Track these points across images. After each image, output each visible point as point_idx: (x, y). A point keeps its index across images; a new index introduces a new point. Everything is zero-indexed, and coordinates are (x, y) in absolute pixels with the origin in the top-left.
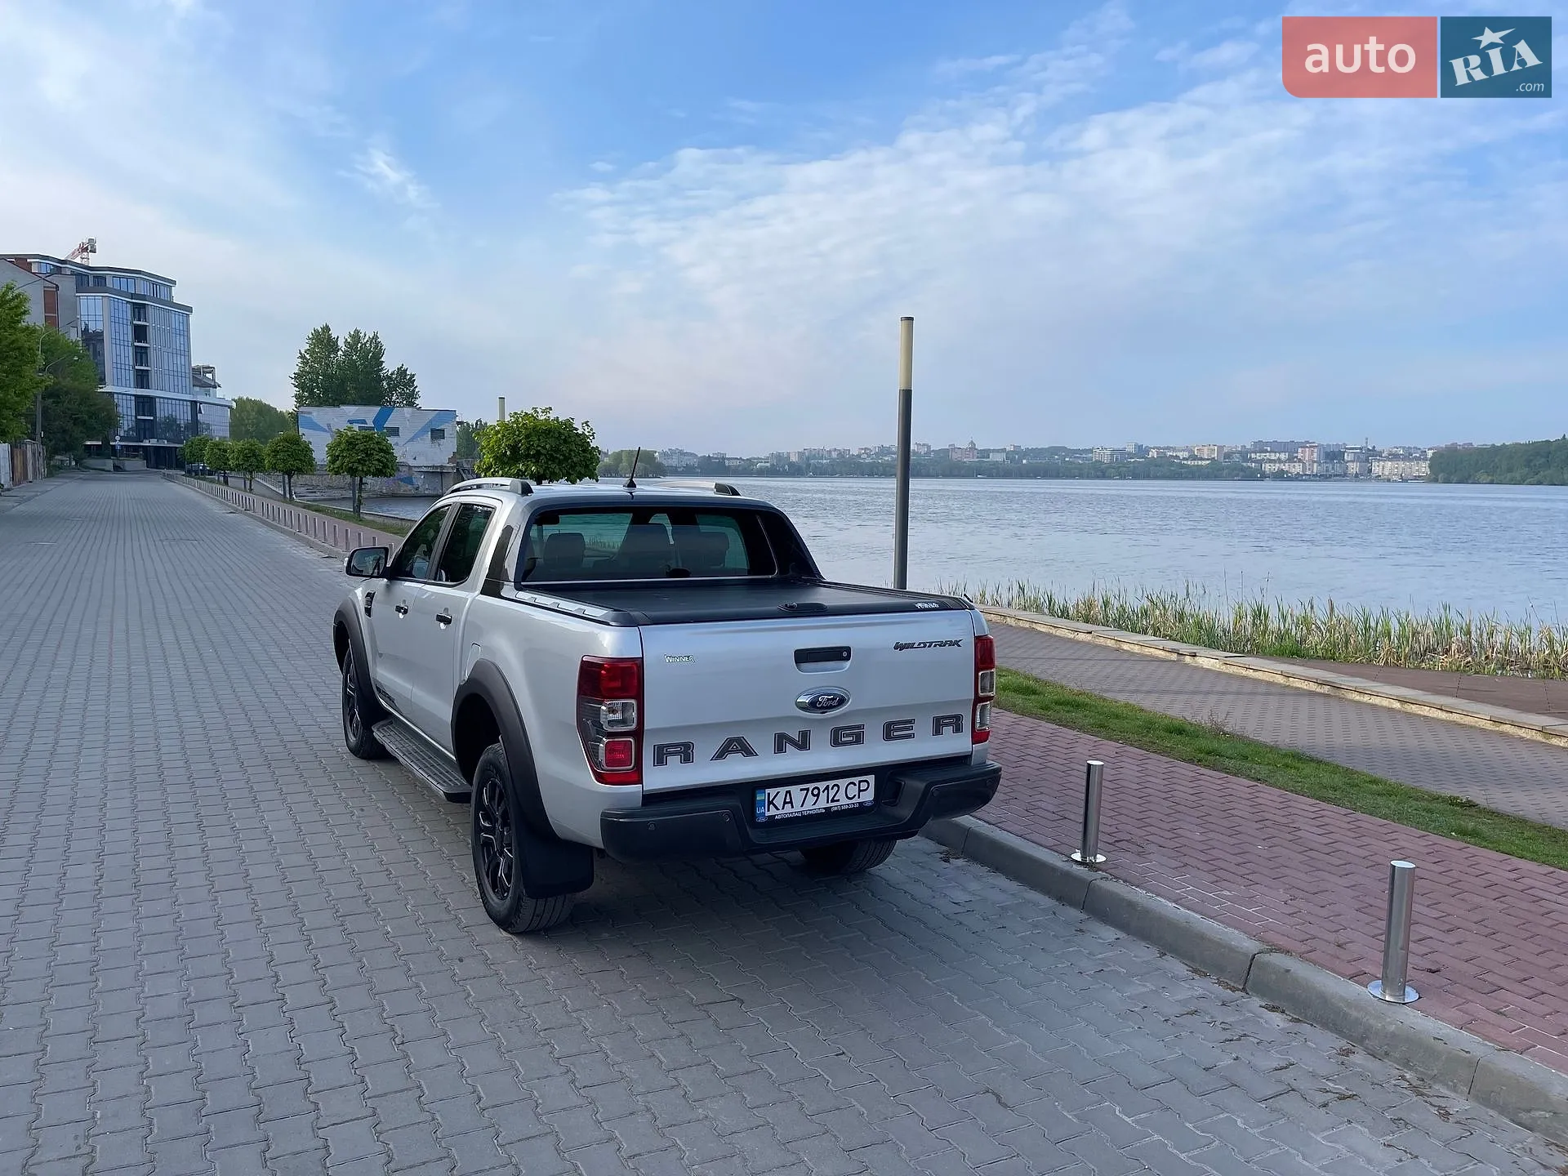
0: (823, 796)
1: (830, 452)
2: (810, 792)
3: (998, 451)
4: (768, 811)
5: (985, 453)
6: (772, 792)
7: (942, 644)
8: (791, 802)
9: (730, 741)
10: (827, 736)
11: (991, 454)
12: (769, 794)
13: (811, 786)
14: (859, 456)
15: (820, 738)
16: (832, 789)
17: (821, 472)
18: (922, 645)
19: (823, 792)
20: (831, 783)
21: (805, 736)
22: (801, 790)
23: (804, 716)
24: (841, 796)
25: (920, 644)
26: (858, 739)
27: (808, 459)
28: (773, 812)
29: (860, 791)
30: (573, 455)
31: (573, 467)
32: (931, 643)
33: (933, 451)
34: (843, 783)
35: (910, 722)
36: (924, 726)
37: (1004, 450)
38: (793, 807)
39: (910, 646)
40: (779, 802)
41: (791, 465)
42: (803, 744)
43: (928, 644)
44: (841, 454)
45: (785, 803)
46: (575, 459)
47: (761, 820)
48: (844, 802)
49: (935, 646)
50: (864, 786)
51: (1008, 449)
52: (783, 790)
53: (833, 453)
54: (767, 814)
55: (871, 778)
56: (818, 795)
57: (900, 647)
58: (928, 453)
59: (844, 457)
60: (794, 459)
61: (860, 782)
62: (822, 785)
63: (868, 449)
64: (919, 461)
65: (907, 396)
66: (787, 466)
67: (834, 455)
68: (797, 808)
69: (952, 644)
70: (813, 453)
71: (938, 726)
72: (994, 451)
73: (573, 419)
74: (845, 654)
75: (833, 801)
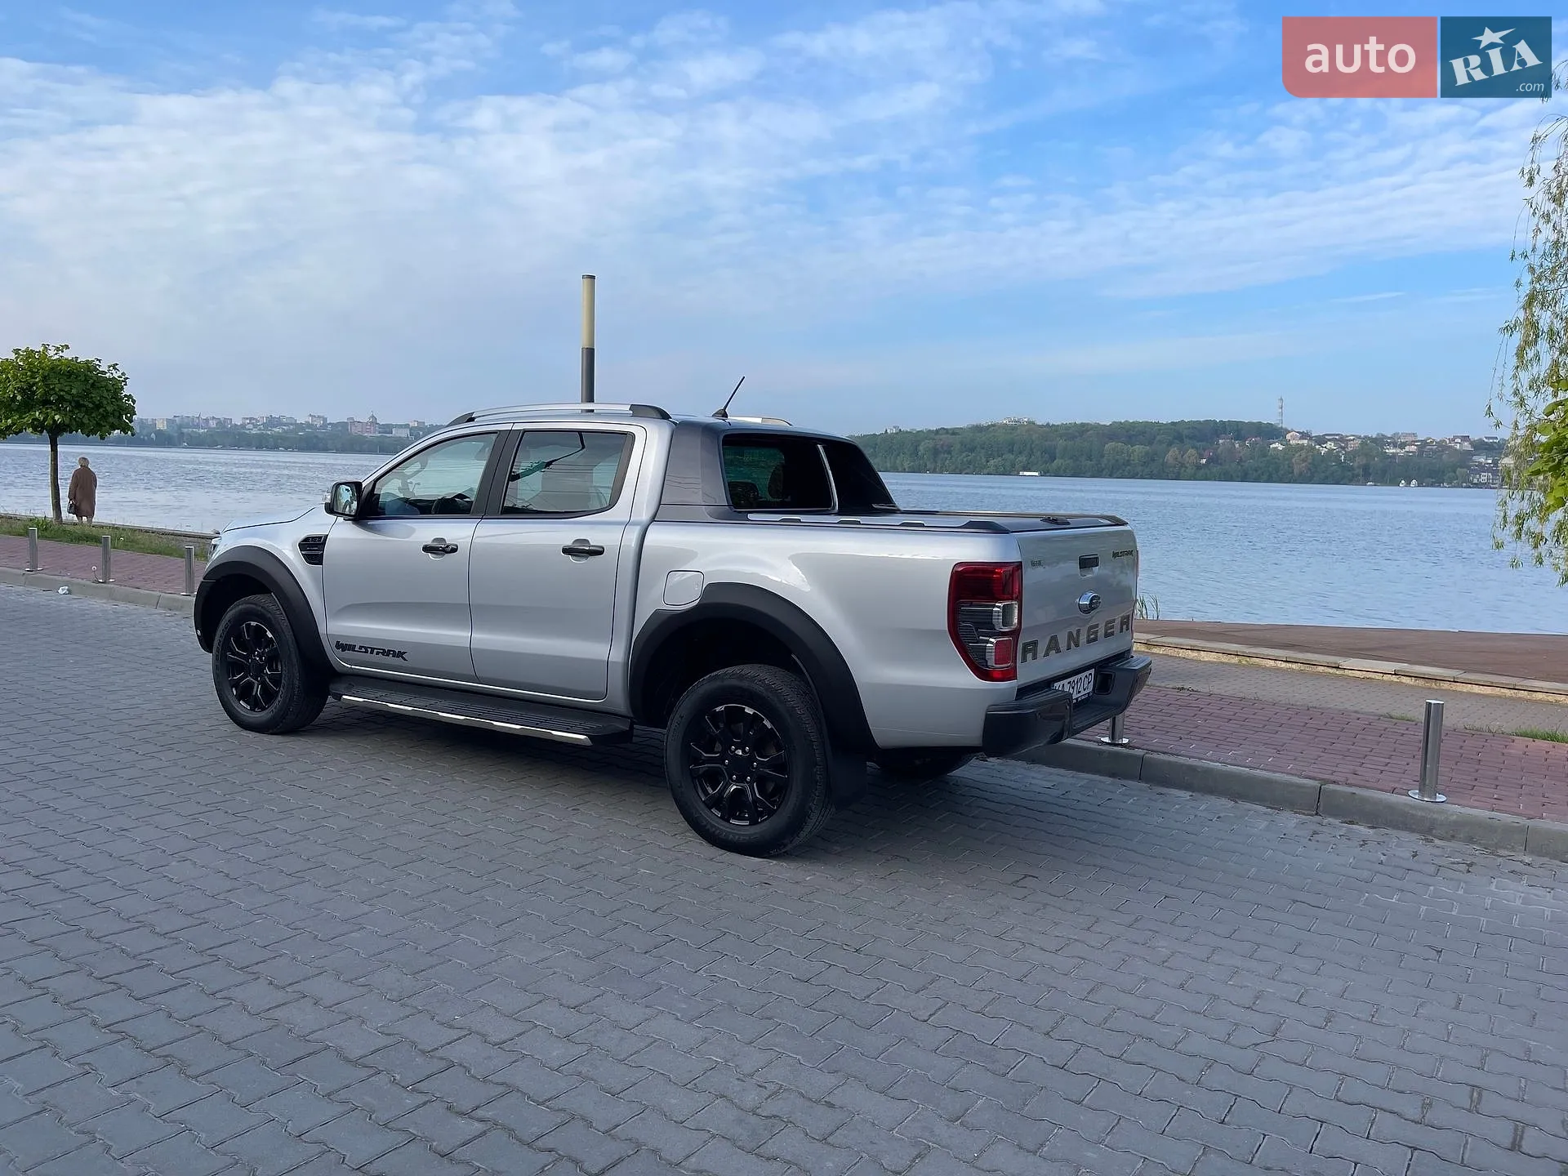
1: (207, 420)
3: (401, 426)
5: (388, 428)
11: (394, 430)
14: (243, 426)
17: (197, 442)
23: (1081, 616)
27: (180, 427)
30: (105, 402)
31: (105, 417)
33: (330, 424)
37: (407, 426)
41: (159, 433)
44: (221, 423)
46: (109, 408)
51: (411, 424)
53: (211, 422)
58: (324, 426)
59: (225, 427)
60: (161, 426)
63: (254, 419)
64: (316, 434)
65: (590, 354)
66: (153, 434)
67: (213, 424)
70: (186, 420)
72: (397, 426)
73: (100, 361)
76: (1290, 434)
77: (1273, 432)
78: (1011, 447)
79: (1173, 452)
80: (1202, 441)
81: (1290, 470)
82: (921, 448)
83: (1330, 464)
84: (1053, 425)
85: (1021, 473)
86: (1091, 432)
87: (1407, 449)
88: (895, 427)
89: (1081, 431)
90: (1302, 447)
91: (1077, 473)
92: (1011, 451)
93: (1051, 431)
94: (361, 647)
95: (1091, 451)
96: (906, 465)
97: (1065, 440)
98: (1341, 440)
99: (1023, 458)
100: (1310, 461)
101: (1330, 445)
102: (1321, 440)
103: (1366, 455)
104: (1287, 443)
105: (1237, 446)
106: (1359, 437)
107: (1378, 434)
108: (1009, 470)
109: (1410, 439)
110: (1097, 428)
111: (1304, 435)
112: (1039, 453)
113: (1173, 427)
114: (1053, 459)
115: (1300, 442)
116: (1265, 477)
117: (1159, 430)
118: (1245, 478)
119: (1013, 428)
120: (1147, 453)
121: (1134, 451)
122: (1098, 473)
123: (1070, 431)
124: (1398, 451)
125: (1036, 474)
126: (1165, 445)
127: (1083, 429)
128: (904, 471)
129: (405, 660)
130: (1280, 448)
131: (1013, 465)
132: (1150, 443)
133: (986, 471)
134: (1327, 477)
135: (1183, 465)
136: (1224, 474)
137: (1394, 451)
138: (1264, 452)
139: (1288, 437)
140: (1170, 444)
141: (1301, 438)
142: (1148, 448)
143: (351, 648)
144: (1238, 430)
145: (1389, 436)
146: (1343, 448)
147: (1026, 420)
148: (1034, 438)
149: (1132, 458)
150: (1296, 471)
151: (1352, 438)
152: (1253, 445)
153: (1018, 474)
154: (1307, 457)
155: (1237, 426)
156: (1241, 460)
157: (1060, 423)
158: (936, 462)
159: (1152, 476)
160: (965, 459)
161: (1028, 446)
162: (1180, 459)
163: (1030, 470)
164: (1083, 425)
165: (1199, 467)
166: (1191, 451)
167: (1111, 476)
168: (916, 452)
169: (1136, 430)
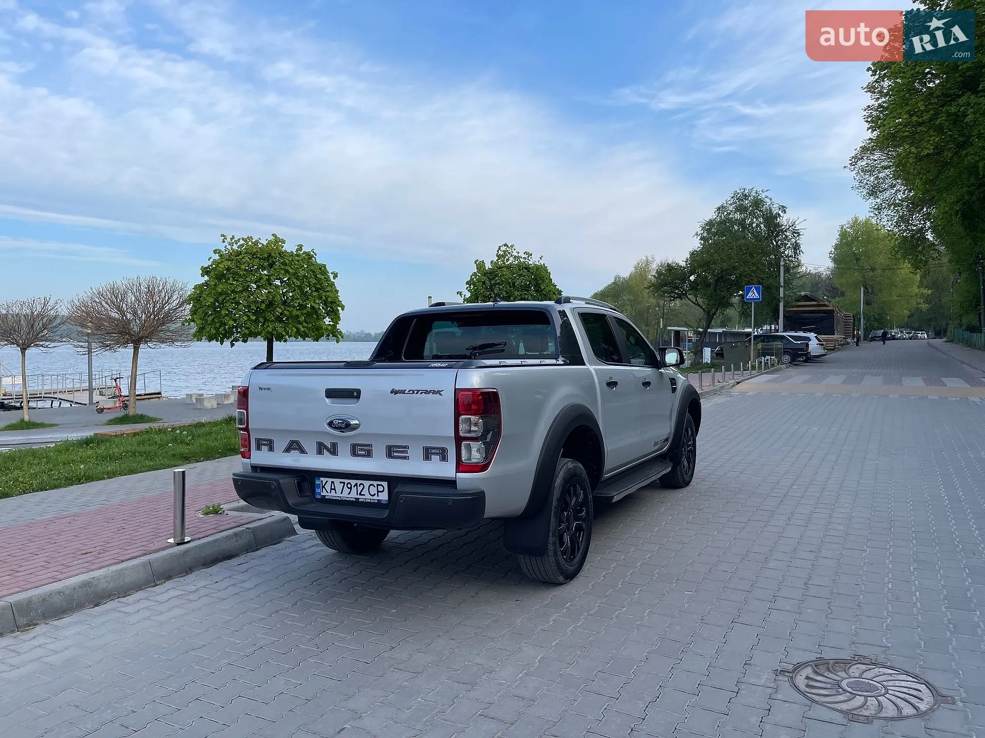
0: (354, 489)
2: (346, 485)
4: (322, 492)
6: (324, 480)
7: (427, 392)
8: (334, 489)
9: (292, 442)
10: (348, 449)
12: (322, 481)
13: (346, 481)
15: (344, 448)
16: (360, 486)
18: (411, 392)
19: (354, 487)
20: (359, 482)
21: (334, 445)
22: (340, 482)
23: (334, 434)
24: (365, 492)
25: (409, 391)
26: (369, 454)
28: (324, 493)
29: (378, 492)
32: (418, 391)
34: (367, 483)
35: (405, 447)
36: (415, 453)
38: (336, 493)
39: (403, 392)
40: (328, 487)
42: (333, 451)
43: (416, 392)
45: (331, 489)
47: (318, 497)
48: (368, 496)
49: (421, 393)
50: (380, 489)
52: (330, 480)
54: (322, 494)
55: (385, 484)
56: (351, 488)
57: (394, 392)
61: (378, 485)
62: (353, 482)
68: (339, 494)
69: (434, 392)
71: (428, 454)
74: (355, 394)
75: (360, 494)
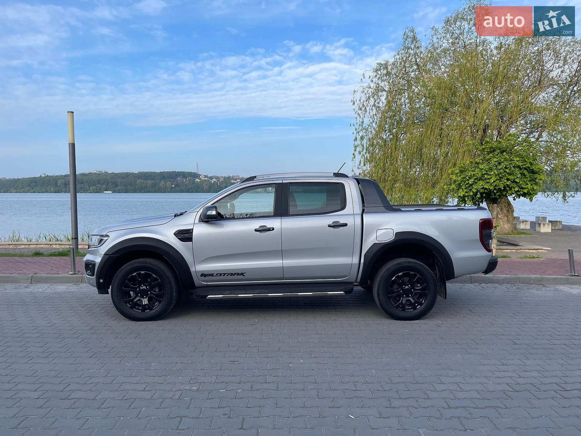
65: (73, 146)
76: (201, 176)
77: (196, 175)
78: (99, 182)
79: (162, 182)
80: (172, 179)
81: (203, 188)
82: (59, 182)
83: (215, 186)
84: (115, 173)
85: (104, 192)
86: (131, 176)
87: (237, 180)
88: (44, 174)
89: (126, 176)
90: (205, 180)
91: (127, 191)
92: (99, 183)
93: (115, 175)
94: (217, 274)
95: (131, 182)
96: (52, 190)
97: (121, 179)
98: (217, 178)
99: (104, 186)
100: (208, 185)
101: (214, 180)
102: (211, 178)
103: (226, 183)
104: (200, 179)
105: (184, 180)
106: (223, 177)
107: (228, 176)
108: (99, 191)
109: (238, 177)
110: (133, 174)
111: (206, 176)
112: (111, 184)
113: (161, 174)
114: (117, 186)
115: (205, 179)
116: (195, 191)
117: (157, 175)
118: (188, 191)
119: (99, 174)
120: (153, 183)
121: (148, 183)
122: (135, 191)
123: (122, 175)
124: (235, 181)
125: (111, 192)
126: (159, 180)
127: (127, 175)
128: (51, 192)
129: (245, 276)
130: (199, 181)
131: (101, 189)
132: (153, 180)
133: (89, 192)
134: (214, 191)
135: (166, 187)
136: (181, 190)
137: (234, 181)
138: (194, 182)
139: (201, 177)
140: (161, 180)
141: (205, 177)
142: (153, 181)
143: (212, 275)
144: (184, 175)
145: (231, 176)
146: (219, 181)
147: (104, 171)
148: (108, 178)
149: (147, 185)
150: (205, 189)
151: (220, 177)
152: (190, 180)
153: (103, 192)
154: (208, 184)
155: (184, 173)
156: (186, 185)
157: (118, 172)
158: (66, 189)
159: (155, 192)
160: (79, 187)
161: (106, 181)
162: (165, 185)
163: (107, 191)
164: (127, 173)
165: (172, 188)
166: (169, 183)
167: (140, 192)
168: (56, 184)
169: (148, 175)
